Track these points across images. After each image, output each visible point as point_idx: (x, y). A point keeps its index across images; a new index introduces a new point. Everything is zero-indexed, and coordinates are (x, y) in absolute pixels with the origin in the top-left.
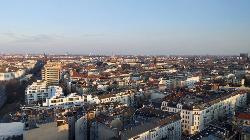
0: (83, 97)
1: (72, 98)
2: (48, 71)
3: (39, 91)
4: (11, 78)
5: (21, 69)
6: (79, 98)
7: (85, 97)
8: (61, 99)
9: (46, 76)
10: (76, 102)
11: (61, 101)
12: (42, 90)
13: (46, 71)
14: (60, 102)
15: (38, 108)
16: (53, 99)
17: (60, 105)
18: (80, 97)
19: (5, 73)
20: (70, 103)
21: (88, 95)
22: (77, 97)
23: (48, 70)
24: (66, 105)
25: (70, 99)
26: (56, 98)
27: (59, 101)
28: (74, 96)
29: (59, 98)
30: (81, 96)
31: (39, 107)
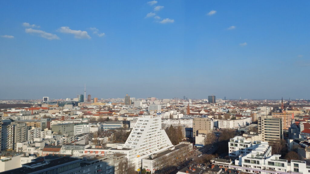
0: (292, 163)
1: (274, 162)
2: (265, 121)
3: (242, 145)
4: (233, 127)
5: (245, 117)
6: (284, 164)
7: (294, 164)
8: (257, 160)
9: (263, 127)
10: (280, 169)
11: (257, 162)
12: (246, 144)
13: (263, 121)
14: (256, 164)
15: (228, 165)
16: (248, 158)
17: (255, 168)
18: (286, 163)
19: (227, 120)
20: (270, 168)
21: (301, 162)
22: (282, 162)
23: (265, 119)
24: (263, 170)
25: (271, 162)
26: (251, 157)
27: (255, 162)
28: (276, 160)
29: (256, 158)
30: (289, 162)
31: (230, 164)
